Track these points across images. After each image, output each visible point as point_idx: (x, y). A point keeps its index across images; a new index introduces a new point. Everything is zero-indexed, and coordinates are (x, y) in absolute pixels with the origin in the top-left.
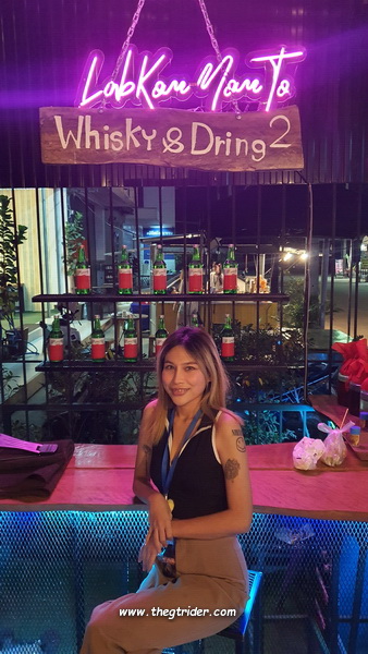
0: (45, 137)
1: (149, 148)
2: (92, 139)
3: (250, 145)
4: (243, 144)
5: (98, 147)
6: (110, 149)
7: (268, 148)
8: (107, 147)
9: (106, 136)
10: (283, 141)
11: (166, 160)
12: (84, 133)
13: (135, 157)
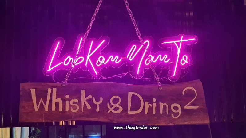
0: (22, 104)
1: (98, 110)
2: (57, 104)
3: (169, 107)
4: (164, 107)
5: (61, 109)
6: (70, 110)
7: (182, 109)
8: (67, 110)
9: (67, 102)
10: (193, 104)
11: (110, 118)
12: (51, 101)
13: (88, 116)
